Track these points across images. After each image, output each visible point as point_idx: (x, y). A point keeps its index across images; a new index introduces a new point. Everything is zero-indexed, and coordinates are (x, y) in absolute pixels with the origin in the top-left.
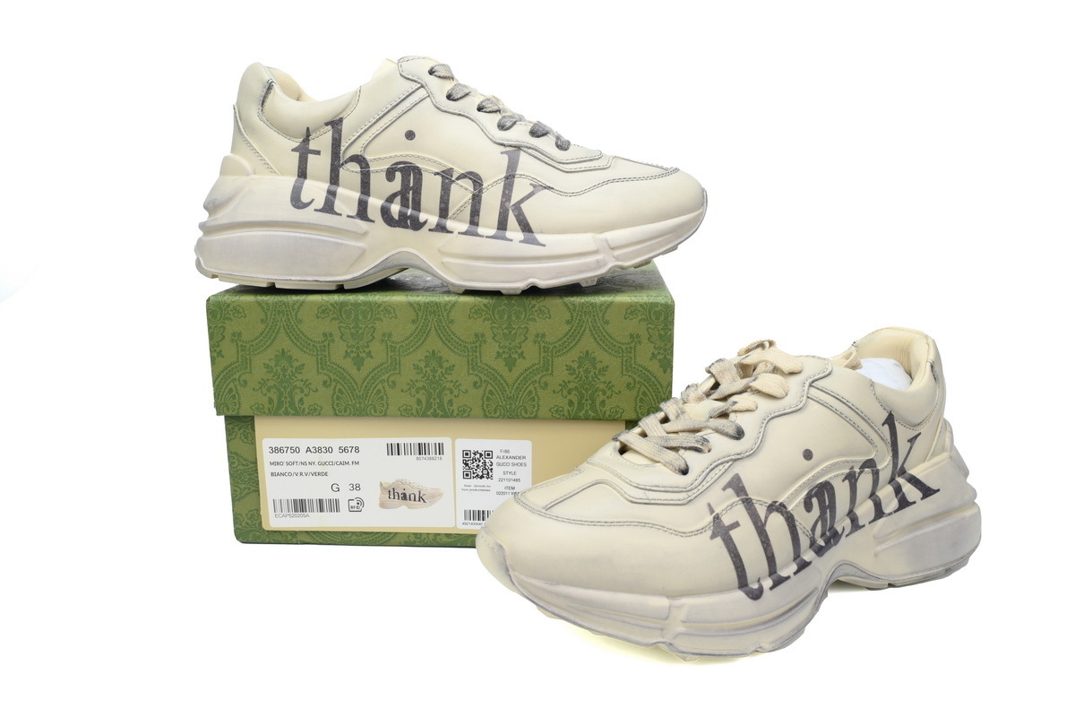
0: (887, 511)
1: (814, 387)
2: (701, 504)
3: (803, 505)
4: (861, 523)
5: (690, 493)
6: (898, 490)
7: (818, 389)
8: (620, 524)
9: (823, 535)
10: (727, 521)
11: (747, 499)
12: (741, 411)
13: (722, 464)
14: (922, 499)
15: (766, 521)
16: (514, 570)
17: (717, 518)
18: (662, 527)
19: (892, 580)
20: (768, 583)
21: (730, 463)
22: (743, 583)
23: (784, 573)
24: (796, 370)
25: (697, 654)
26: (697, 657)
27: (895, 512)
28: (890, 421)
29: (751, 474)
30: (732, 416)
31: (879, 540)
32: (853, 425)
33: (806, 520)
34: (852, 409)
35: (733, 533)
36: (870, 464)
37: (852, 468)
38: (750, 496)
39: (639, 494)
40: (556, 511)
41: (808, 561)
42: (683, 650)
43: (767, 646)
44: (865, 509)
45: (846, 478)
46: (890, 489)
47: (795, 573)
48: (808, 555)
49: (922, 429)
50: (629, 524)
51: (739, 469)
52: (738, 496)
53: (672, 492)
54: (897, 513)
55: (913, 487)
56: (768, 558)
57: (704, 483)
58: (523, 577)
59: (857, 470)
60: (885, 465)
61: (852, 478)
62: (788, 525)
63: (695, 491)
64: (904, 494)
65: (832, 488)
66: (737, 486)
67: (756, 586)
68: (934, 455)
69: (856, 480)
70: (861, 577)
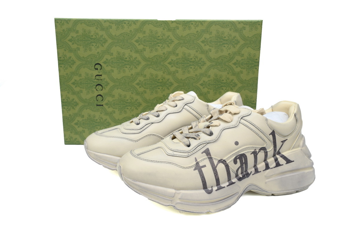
0: (271, 167)
1: (243, 119)
2: (192, 158)
3: (233, 161)
4: (259, 170)
5: (189, 154)
6: (276, 160)
7: (244, 120)
8: (161, 162)
9: (242, 173)
10: (201, 164)
11: (211, 157)
12: (214, 126)
13: (203, 144)
14: (286, 164)
15: (217, 166)
16: (124, 175)
17: (197, 163)
18: (176, 165)
19: (273, 193)
20: (215, 188)
21: (206, 144)
22: (205, 187)
23: (222, 185)
24: (237, 113)
25: (184, 211)
26: (185, 212)
27: (274, 168)
28: (273, 134)
29: (213, 149)
30: (211, 127)
31: (267, 177)
32: (257, 134)
33: (234, 167)
34: (257, 128)
35: (203, 169)
36: (264, 149)
37: (255, 150)
38: (212, 157)
39: (171, 152)
40: (141, 156)
41: (234, 182)
42: (179, 209)
43: (213, 211)
44: (261, 166)
45: (252, 153)
46: (273, 159)
47: (227, 186)
48: (234, 180)
49: (289, 138)
50: (165, 162)
51: (208, 146)
52: (207, 156)
53: (183, 153)
54: (275, 168)
55: (283, 159)
56: (216, 179)
57: (195, 150)
58: (126, 178)
59: (258, 151)
60: (270, 150)
61: (255, 154)
62: (226, 168)
63: (191, 153)
64: (278, 161)
65: (246, 156)
66: (207, 152)
67: (210, 189)
68: (294, 148)
69: (257, 154)
70: (260, 191)
